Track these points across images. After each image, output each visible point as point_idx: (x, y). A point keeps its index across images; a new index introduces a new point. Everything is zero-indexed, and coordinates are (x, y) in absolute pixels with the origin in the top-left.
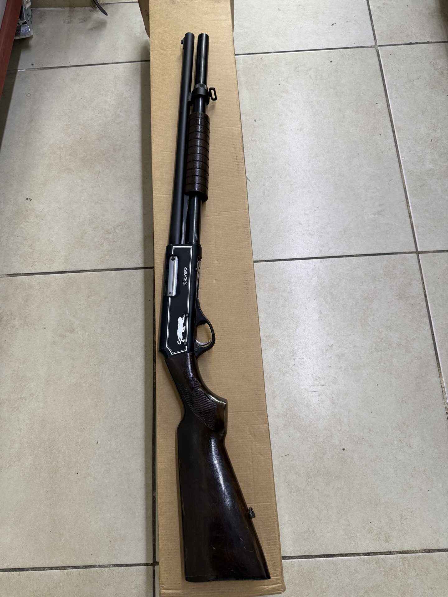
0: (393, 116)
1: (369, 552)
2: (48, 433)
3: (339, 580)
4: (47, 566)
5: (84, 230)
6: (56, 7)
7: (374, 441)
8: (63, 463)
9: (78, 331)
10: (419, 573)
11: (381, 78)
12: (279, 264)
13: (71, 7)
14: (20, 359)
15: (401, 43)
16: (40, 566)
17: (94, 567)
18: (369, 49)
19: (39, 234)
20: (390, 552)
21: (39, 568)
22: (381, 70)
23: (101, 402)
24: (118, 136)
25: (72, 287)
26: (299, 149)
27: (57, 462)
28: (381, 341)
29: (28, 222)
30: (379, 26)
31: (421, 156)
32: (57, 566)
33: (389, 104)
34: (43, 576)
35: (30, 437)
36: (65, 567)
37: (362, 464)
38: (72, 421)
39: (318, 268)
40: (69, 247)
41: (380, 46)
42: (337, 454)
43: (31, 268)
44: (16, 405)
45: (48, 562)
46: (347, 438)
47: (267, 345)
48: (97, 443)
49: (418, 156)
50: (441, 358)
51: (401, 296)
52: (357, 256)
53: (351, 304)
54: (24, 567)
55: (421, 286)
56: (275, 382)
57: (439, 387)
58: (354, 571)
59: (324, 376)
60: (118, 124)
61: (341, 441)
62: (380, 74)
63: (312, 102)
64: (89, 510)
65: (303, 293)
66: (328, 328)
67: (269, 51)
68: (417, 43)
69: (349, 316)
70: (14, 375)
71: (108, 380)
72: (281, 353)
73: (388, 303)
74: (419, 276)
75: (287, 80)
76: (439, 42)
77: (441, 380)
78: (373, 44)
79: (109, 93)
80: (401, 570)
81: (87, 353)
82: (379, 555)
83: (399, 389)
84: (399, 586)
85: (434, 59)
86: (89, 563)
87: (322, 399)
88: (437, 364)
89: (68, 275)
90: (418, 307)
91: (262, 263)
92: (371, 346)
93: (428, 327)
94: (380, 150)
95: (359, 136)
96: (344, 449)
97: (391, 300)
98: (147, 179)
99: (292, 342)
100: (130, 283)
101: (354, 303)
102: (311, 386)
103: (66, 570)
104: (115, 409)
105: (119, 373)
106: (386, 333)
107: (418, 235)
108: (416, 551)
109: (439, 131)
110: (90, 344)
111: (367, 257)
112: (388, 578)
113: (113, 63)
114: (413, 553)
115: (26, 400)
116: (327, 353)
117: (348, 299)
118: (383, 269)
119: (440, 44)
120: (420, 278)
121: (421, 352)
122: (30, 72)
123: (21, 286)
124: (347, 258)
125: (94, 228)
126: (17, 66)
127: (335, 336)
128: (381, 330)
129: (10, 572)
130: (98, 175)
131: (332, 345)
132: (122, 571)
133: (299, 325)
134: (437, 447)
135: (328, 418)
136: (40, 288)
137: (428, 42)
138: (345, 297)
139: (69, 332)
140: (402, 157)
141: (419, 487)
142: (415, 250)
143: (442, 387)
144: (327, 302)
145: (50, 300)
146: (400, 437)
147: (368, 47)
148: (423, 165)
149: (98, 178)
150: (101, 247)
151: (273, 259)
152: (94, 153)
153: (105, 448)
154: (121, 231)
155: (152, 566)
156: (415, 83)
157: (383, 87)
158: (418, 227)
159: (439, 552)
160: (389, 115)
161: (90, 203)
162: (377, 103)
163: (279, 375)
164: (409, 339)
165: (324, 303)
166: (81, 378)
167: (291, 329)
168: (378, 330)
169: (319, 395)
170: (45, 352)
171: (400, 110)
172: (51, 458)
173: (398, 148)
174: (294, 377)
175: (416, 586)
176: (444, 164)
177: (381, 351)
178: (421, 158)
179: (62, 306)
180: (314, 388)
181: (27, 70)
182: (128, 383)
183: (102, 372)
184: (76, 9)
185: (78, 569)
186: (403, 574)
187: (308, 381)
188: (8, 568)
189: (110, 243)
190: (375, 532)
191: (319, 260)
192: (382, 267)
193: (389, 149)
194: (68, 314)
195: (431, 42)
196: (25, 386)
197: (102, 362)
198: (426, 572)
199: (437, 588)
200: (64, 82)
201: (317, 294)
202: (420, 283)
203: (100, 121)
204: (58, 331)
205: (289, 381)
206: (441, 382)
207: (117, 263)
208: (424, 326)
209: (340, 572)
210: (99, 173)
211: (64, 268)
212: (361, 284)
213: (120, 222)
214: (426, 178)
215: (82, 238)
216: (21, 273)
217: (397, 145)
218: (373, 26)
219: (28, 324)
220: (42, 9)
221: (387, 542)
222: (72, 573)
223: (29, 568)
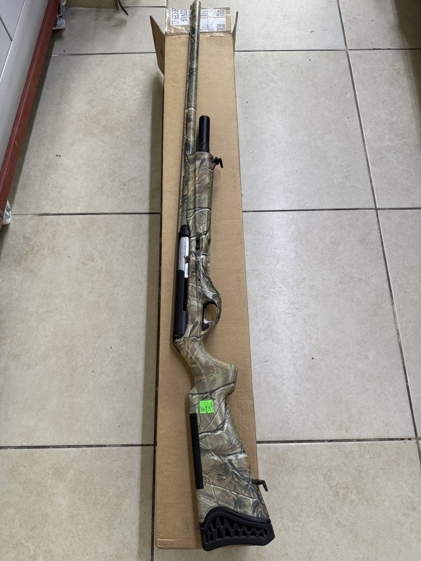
0: (359, 104)
1: (332, 439)
2: (70, 340)
3: (307, 460)
4: (65, 444)
5: (104, 182)
6: (85, 7)
7: (338, 353)
8: (81, 363)
9: (97, 261)
10: (372, 457)
11: (350, 75)
12: (264, 214)
13: (98, 8)
14: (47, 281)
15: (366, 48)
16: (59, 445)
17: (105, 446)
18: (341, 52)
19: (67, 183)
20: (350, 440)
21: (58, 446)
22: (350, 69)
23: (115, 316)
24: (134, 110)
25: (93, 225)
26: (282, 126)
27: (76, 362)
28: (345, 276)
29: (57, 174)
30: (349, 34)
31: (381, 135)
32: (74, 445)
33: (356, 95)
34: (62, 452)
35: (54, 342)
36: (80, 446)
37: (328, 371)
38: (90, 330)
39: (296, 218)
40: (91, 195)
41: (349, 50)
42: (307, 362)
43: (59, 210)
44: (43, 317)
45: (66, 441)
46: (316, 349)
47: (253, 276)
48: (111, 348)
49: (378, 135)
50: (394, 291)
51: (362, 242)
52: (327, 210)
53: (321, 247)
54: (46, 445)
55: (379, 235)
56: (258, 305)
57: (392, 312)
58: (320, 454)
59: (298, 301)
60: (134, 100)
61: (310, 352)
62: (350, 71)
63: (294, 90)
64: (102, 401)
65: (283, 237)
66: (302, 265)
67: (260, 50)
68: (379, 49)
69: (320, 256)
70: (42, 293)
71: (121, 299)
72: (264, 283)
73: (352, 246)
74: (377, 227)
75: (274, 72)
76: (398, 49)
77: (394, 308)
78: (344, 48)
79: (127, 76)
80: (358, 454)
81: (104, 278)
82: (340, 442)
83: (359, 313)
84: (356, 466)
85: (393, 62)
86: (101, 443)
87: (296, 319)
88: (390, 295)
89: (90, 217)
90: (376, 251)
91: (250, 213)
92: (337, 280)
93: (384, 266)
94: (348, 129)
95: (331, 118)
96: (313, 358)
97: (354, 244)
98: (157, 143)
99: (273, 275)
100: (140, 224)
101: (324, 246)
102: (288, 308)
103: (81, 448)
104: (127, 322)
105: (131, 294)
106: (350, 270)
107: (377, 195)
108: (370, 439)
109: (395, 117)
110: (107, 271)
111: (336, 211)
112: (347, 460)
113: (131, 53)
114: (368, 441)
115: (51, 313)
116: (301, 284)
117: (319, 242)
118: (348, 221)
119: (398, 50)
120: (378, 229)
121: (378, 285)
122: (62, 57)
123: (50, 223)
124: (320, 211)
125: (112, 180)
126: (52, 52)
127: (308, 271)
128: (345, 267)
129: (34, 449)
130: (117, 140)
131: (306, 278)
132: (128, 449)
133: (279, 262)
134: (389, 359)
135: (300, 333)
136: (66, 225)
137: (388, 49)
138: (317, 241)
139: (89, 261)
140: (366, 136)
141: (374, 390)
142: (374, 207)
143: (394, 313)
144: (302, 245)
145: (74, 235)
146: (359, 351)
147: (340, 50)
148: (382, 142)
149: (116, 141)
150: (117, 196)
151: (260, 210)
152: (114, 122)
153: (118, 352)
154: (135, 183)
155: (153, 447)
156: (377, 79)
157: (351, 82)
158: (378, 190)
159: (389, 440)
160: (355, 103)
161: (109, 160)
162: (346, 94)
163: (261, 300)
164: (367, 275)
165: (300, 245)
166: (99, 297)
167: (272, 265)
168: (343, 267)
169: (294, 316)
170: (69, 276)
171: (364, 100)
172: (71, 359)
173: (362, 129)
174: (274, 302)
175: (370, 467)
176: (399, 142)
177: (345, 283)
178: (381, 136)
179: (84, 241)
180: (290, 310)
181: (60, 55)
182: (137, 302)
183: (117, 293)
184: (102, 9)
185: (92, 447)
186: (359, 457)
187: (285, 305)
188: (33, 445)
189: (125, 193)
190: (338, 423)
191: (297, 212)
192: (347, 219)
193: (355, 129)
194: (89, 247)
195: (391, 49)
196: (51, 302)
197: (117, 285)
198: (378, 456)
199: (387, 468)
200: (90, 66)
201: (294, 238)
202: (378, 232)
203: (120, 98)
204: (80, 259)
205: (270, 305)
206: (393, 309)
207: (130, 209)
208: (380, 265)
209: (308, 455)
210: (118, 138)
211: (86, 211)
212: (330, 232)
213: (134, 176)
214: (384, 152)
215: (102, 187)
216: (50, 213)
217: (362, 126)
218: (344, 34)
219: (55, 254)
220: (73, 8)
221: (347, 431)
222: (86, 451)
223: (50, 446)
